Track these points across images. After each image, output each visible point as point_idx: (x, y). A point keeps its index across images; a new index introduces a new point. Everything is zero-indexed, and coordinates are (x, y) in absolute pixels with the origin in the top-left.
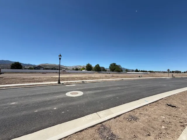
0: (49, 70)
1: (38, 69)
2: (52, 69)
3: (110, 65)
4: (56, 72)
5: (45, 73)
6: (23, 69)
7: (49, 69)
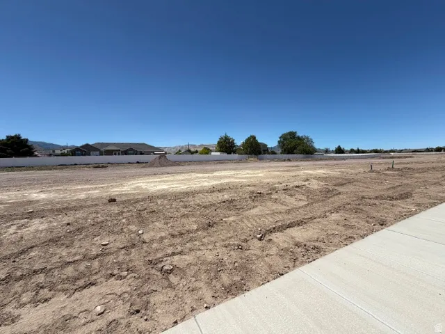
0: (117, 156)
1: (85, 155)
2: (126, 153)
3: (280, 138)
4: (138, 162)
5: (103, 167)
6: (36, 156)
7: (115, 154)
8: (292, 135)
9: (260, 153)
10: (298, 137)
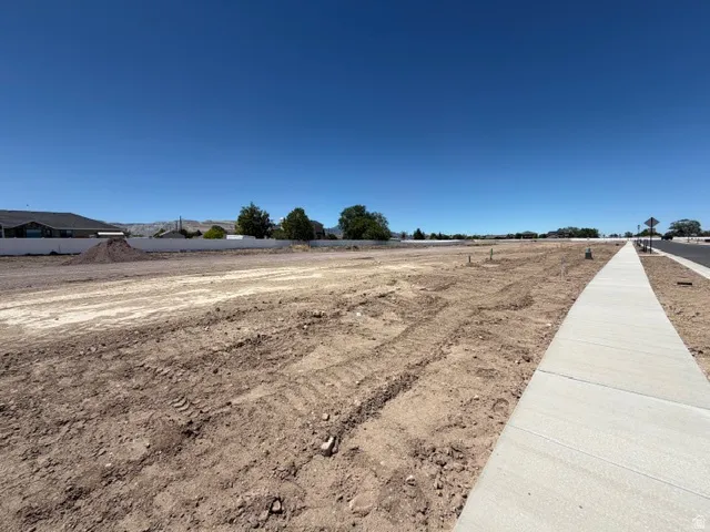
2: (18, 233)
3: (342, 214)
4: (53, 254)
8: (359, 210)
9: (312, 238)
10: (368, 214)
